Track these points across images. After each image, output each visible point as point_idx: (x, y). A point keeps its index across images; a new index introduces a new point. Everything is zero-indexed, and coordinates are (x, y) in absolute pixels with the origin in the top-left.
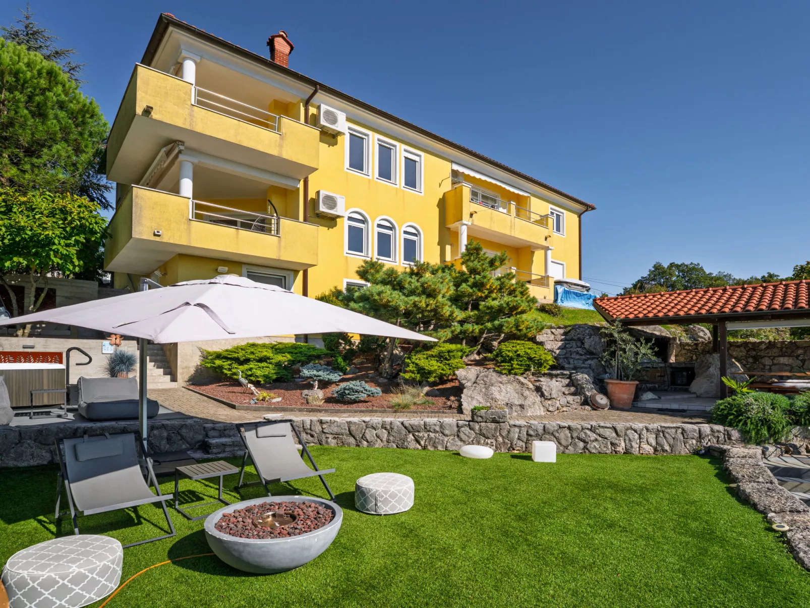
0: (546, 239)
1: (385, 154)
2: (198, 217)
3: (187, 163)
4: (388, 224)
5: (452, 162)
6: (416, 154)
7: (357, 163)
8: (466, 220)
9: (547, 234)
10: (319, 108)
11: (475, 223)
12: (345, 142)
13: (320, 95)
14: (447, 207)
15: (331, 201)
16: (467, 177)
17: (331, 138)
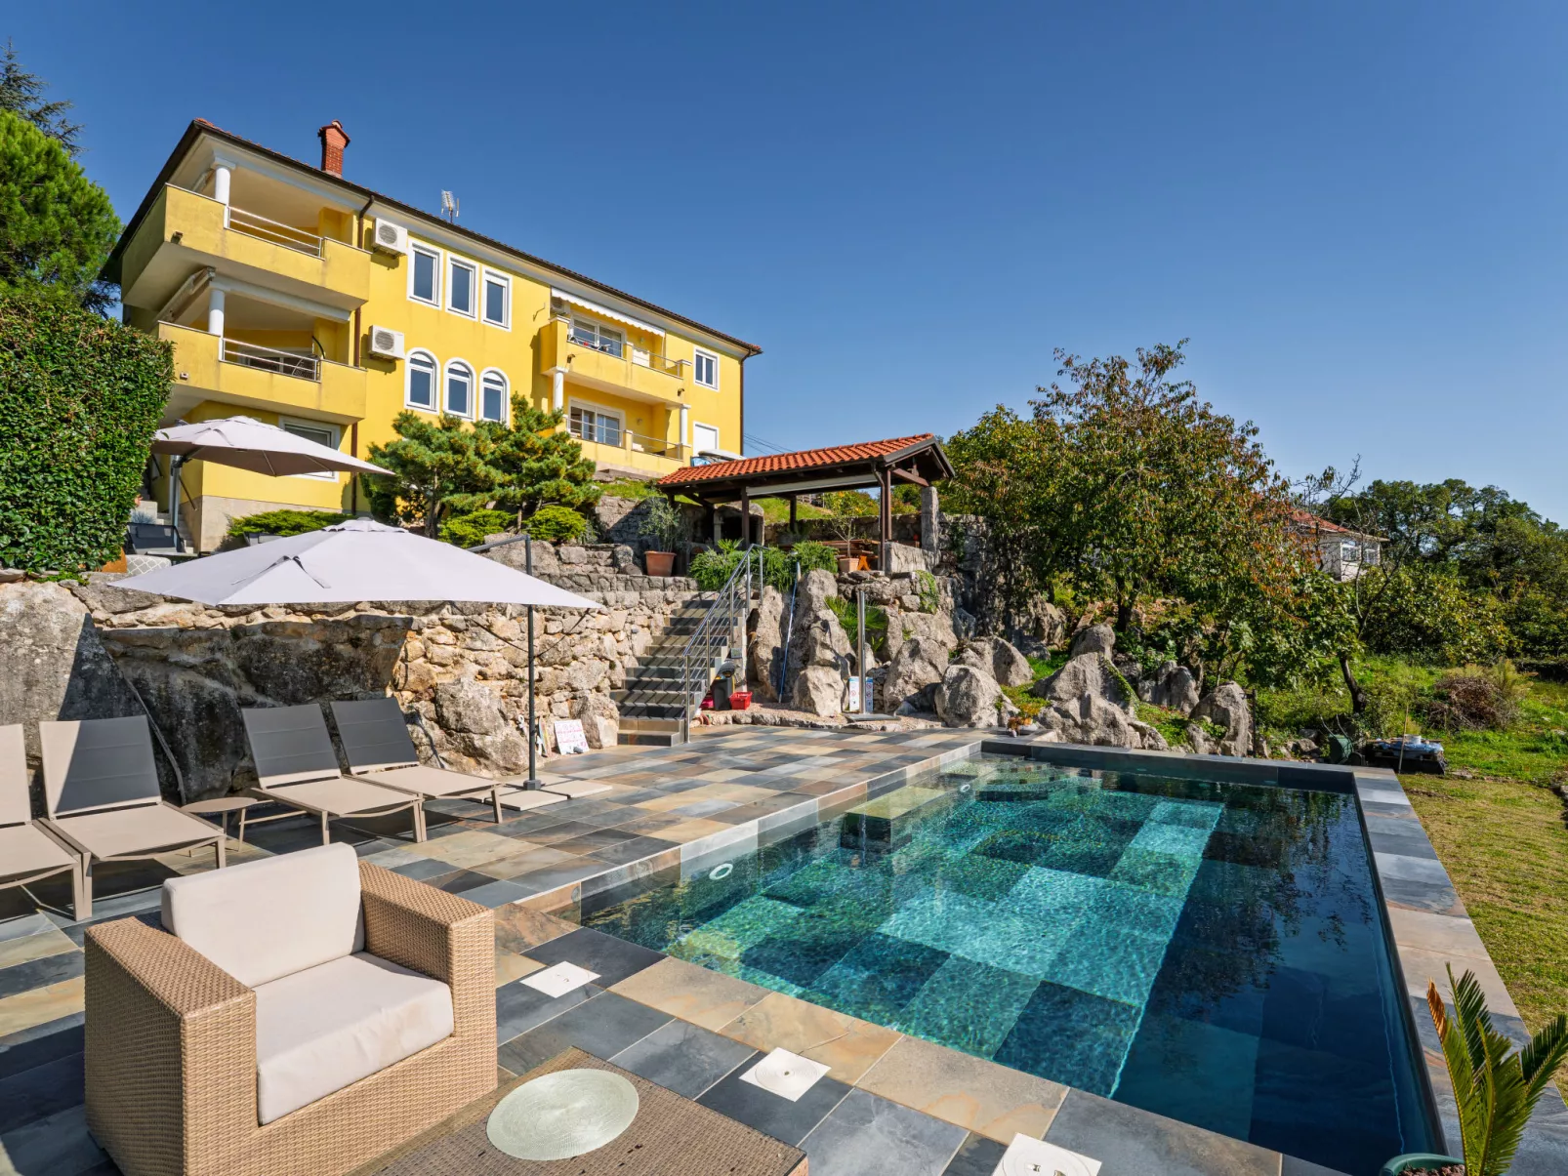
0: (679, 393)
1: (461, 278)
2: (229, 358)
3: (218, 292)
4: (463, 369)
5: (553, 287)
6: (501, 278)
7: (424, 289)
8: (562, 365)
9: (680, 387)
10: (374, 221)
11: (575, 370)
12: (409, 264)
13: (376, 207)
14: (542, 347)
15: (387, 340)
16: (574, 307)
17: (391, 259)
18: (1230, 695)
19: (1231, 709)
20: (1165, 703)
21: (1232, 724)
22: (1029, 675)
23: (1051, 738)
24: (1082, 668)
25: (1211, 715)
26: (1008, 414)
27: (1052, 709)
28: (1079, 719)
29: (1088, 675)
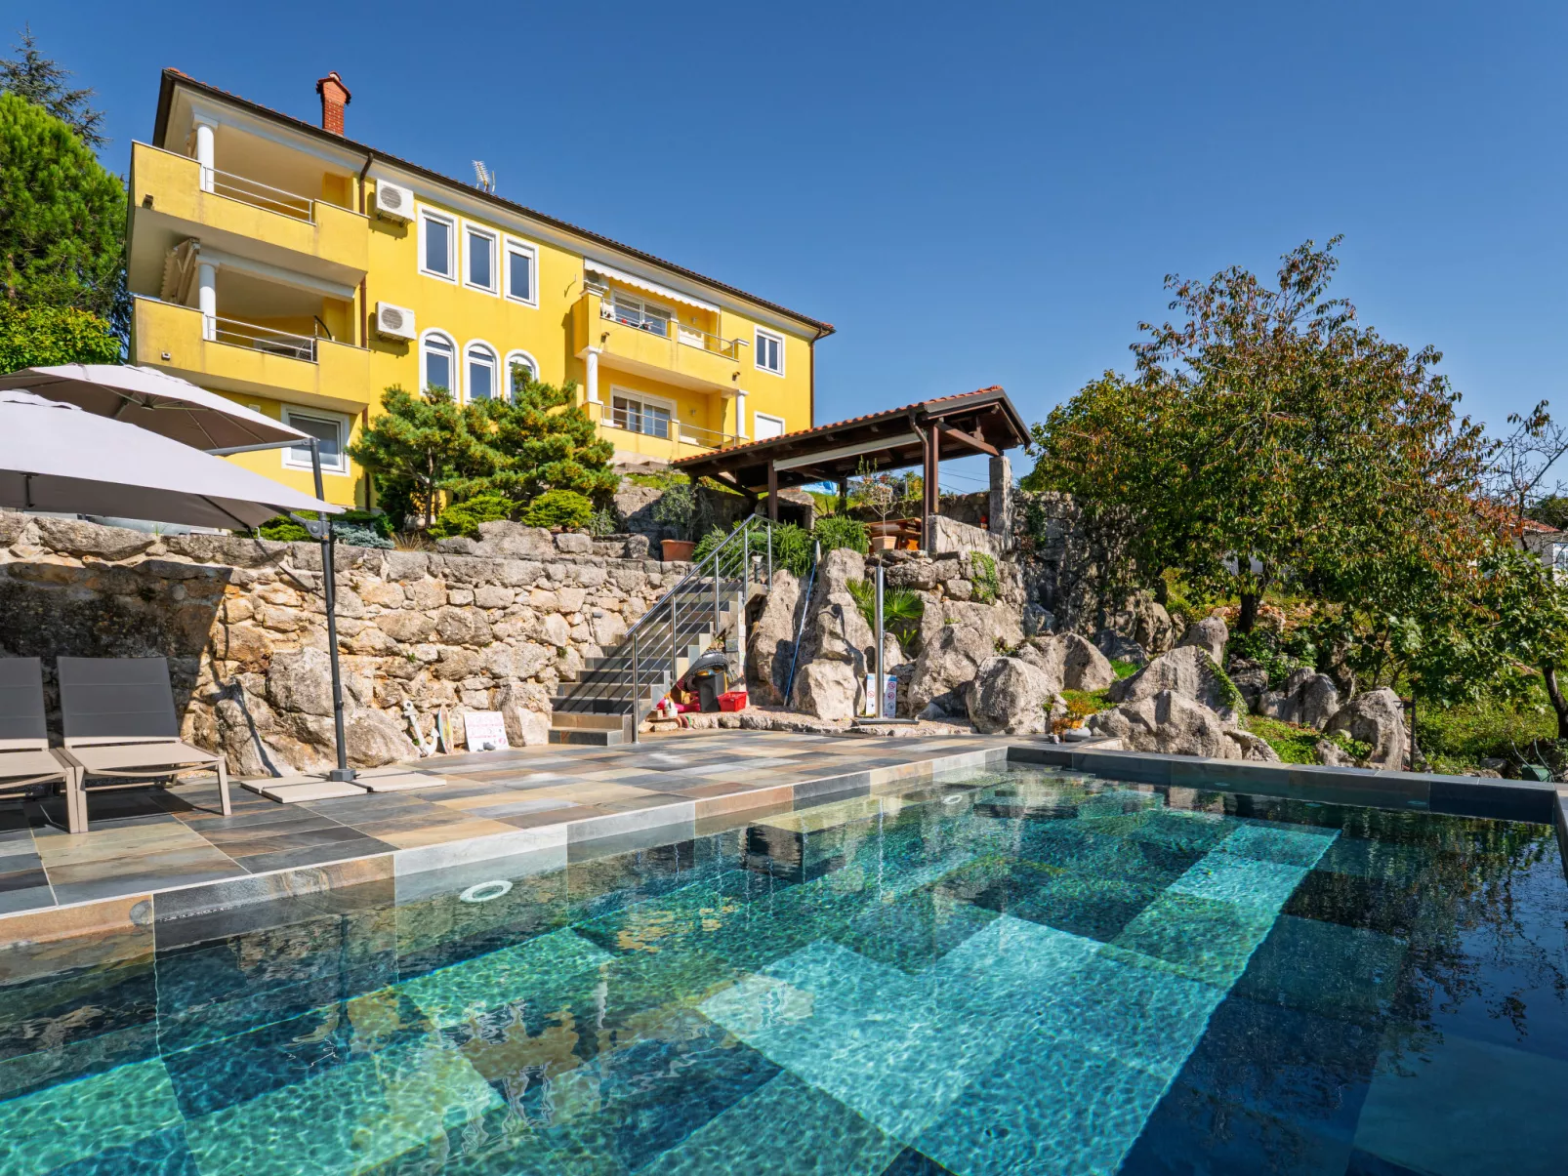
0: (734, 377)
1: (480, 248)
2: (220, 338)
3: (207, 267)
4: (485, 352)
5: (585, 257)
6: (526, 248)
7: (438, 260)
8: (595, 345)
10: (375, 183)
11: (610, 350)
12: (419, 231)
13: (377, 166)
14: (574, 325)
15: (394, 318)
16: (611, 281)
17: (398, 227)
18: (1380, 704)
19: (1380, 720)
20: (1296, 719)
21: (1381, 740)
22: (1110, 680)
23: (1113, 745)
24: (1172, 665)
25: (1351, 728)
26: (1118, 381)
27: (1117, 712)
28: (1153, 724)
29: (1180, 674)
